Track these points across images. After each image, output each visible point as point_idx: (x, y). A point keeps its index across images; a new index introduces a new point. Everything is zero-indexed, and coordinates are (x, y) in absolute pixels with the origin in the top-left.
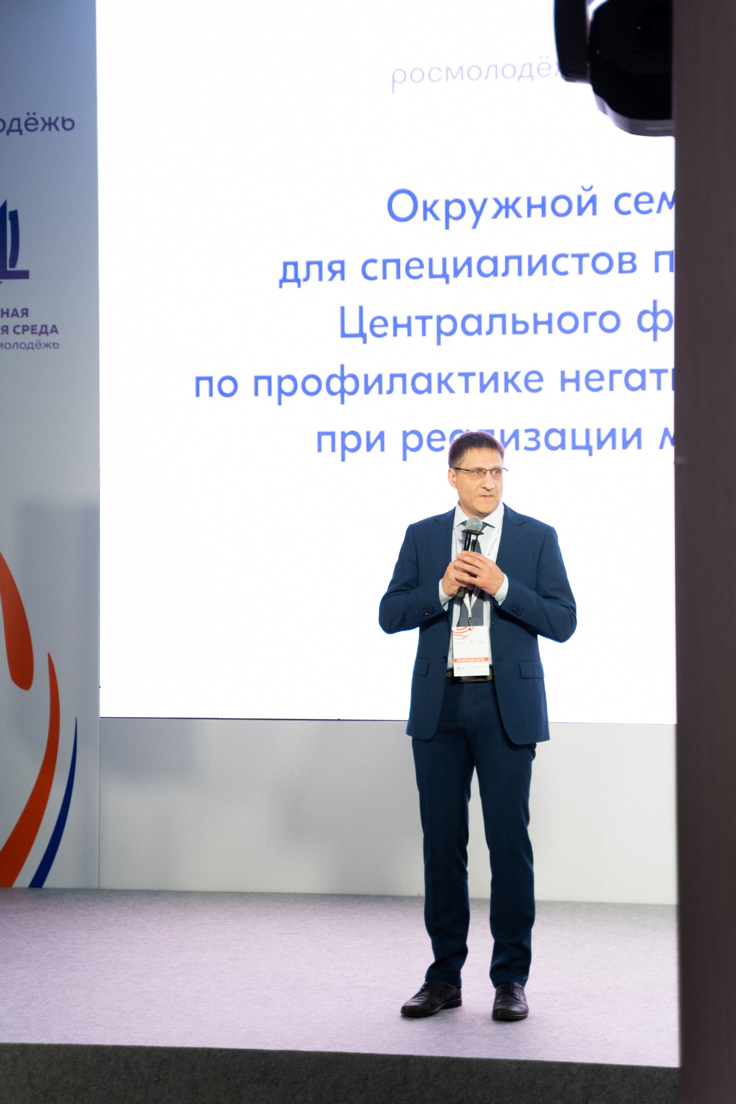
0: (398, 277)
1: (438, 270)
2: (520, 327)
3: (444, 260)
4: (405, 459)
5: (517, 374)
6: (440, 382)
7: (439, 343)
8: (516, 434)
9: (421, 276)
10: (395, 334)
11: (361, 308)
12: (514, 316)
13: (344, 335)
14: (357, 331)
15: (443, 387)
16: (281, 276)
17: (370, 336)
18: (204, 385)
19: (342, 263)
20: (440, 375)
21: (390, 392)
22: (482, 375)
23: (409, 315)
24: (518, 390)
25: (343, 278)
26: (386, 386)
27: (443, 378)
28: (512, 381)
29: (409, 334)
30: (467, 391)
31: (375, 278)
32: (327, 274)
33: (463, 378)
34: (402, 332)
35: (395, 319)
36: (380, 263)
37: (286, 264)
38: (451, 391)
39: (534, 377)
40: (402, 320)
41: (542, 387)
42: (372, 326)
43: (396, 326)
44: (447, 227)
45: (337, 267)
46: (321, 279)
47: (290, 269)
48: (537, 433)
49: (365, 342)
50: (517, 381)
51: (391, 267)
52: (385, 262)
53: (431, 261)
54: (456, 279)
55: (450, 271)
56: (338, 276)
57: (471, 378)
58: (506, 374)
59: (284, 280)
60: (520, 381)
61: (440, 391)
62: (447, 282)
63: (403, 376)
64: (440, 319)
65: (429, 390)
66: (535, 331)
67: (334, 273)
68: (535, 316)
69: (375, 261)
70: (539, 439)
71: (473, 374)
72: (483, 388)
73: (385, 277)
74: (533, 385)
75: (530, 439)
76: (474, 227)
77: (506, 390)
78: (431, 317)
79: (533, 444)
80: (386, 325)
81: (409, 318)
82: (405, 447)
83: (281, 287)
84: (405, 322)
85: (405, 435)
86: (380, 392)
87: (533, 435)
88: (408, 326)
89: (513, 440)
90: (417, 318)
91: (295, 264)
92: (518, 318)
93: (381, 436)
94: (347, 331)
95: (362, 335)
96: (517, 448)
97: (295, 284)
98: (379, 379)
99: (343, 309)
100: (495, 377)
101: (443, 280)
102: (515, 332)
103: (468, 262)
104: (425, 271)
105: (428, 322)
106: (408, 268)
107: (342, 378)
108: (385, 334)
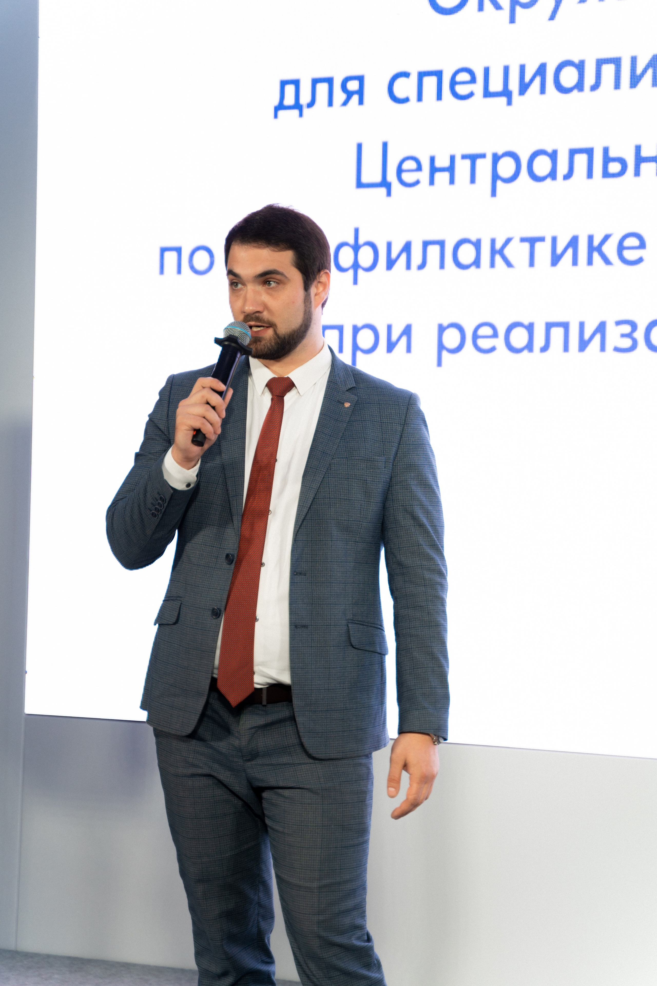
0: (439, 97)
1: (496, 85)
2: (614, 167)
3: (506, 70)
4: (439, 364)
5: (607, 237)
6: (493, 252)
7: (494, 193)
8: (601, 328)
9: (471, 95)
10: (432, 182)
11: (385, 145)
12: (606, 150)
13: (360, 185)
14: (378, 179)
15: (498, 258)
16: (276, 102)
17: (396, 186)
18: (171, 258)
19: (361, 79)
20: (493, 241)
21: (422, 266)
22: (554, 240)
23: (453, 153)
24: (607, 261)
25: (361, 102)
26: (416, 258)
27: (498, 246)
28: (599, 249)
29: (452, 181)
30: (532, 264)
31: (406, 100)
32: (339, 96)
33: (527, 245)
34: (442, 178)
35: (432, 159)
36: (414, 78)
37: (284, 84)
38: (509, 264)
39: (632, 242)
40: (442, 162)
41: (644, 257)
42: (400, 171)
43: (434, 170)
44: (512, 20)
45: (353, 86)
46: (330, 104)
47: (290, 90)
48: (634, 326)
49: (389, 194)
50: (605, 249)
51: (430, 83)
52: (422, 75)
53: (487, 71)
54: (522, 97)
55: (514, 86)
56: (355, 98)
57: (538, 246)
58: (591, 238)
59: (280, 107)
60: (610, 249)
61: (492, 265)
62: (509, 103)
63: (441, 244)
64: (496, 158)
65: (477, 263)
66: (637, 173)
67: (349, 94)
68: (638, 149)
69: (406, 75)
70: (636, 335)
71: (542, 239)
72: (556, 259)
73: (420, 98)
74: (629, 255)
75: (623, 336)
76: (552, 18)
77: (590, 262)
78: (483, 156)
79: (627, 343)
80: (419, 168)
81: (452, 158)
82: (441, 347)
83: (276, 116)
84: (446, 163)
85: (442, 329)
86: (408, 267)
87: (627, 329)
88: (451, 169)
89: (598, 337)
90: (464, 157)
91: (296, 83)
92: (612, 154)
93: (407, 331)
94: (365, 179)
95: (385, 184)
96: (603, 348)
97: (296, 112)
98: (407, 248)
99: (359, 147)
100: (574, 242)
101: (504, 100)
102: (606, 174)
103: (541, 70)
104: (478, 88)
105: (479, 162)
106: (453, 83)
107: (356, 248)
108: (417, 182)
